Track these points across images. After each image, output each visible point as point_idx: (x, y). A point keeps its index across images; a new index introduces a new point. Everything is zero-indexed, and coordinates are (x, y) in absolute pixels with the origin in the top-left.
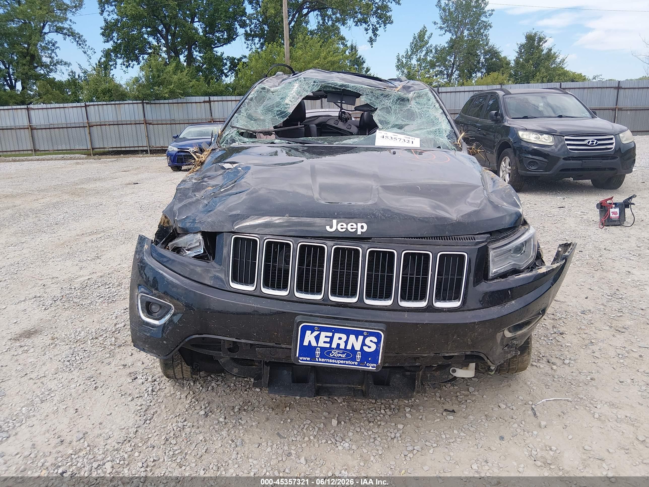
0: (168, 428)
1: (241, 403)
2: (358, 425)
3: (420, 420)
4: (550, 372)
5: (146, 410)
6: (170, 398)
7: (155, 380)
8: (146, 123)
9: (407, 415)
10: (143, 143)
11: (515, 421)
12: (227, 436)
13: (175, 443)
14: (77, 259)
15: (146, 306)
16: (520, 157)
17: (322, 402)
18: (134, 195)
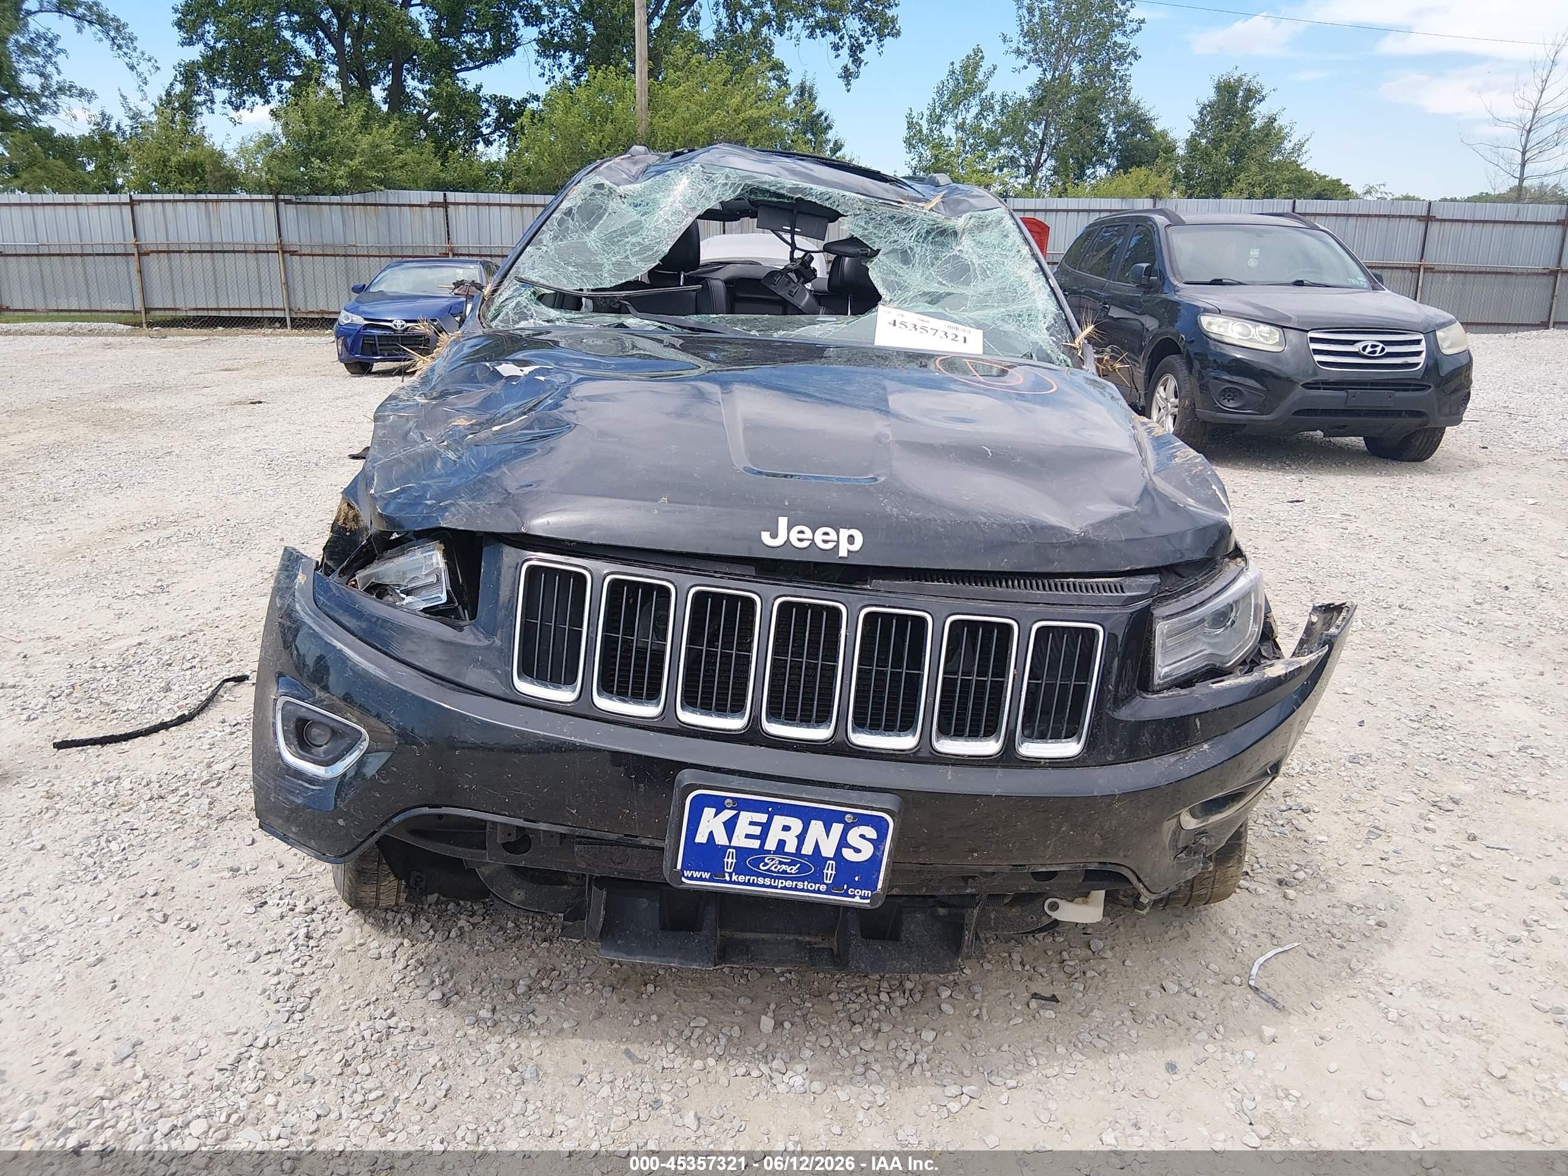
0: (350, 1033)
1: (533, 973)
2: (826, 1032)
3: (974, 1020)
4: (1281, 904)
5: (292, 987)
6: (352, 955)
7: (314, 909)
8: (284, 252)
9: (944, 1007)
10: (275, 301)
11: (1201, 1024)
12: (500, 1056)
13: (368, 1072)
14: (110, 592)
15: (297, 727)
16: (1201, 377)
17: (734, 971)
18: (251, 432)
